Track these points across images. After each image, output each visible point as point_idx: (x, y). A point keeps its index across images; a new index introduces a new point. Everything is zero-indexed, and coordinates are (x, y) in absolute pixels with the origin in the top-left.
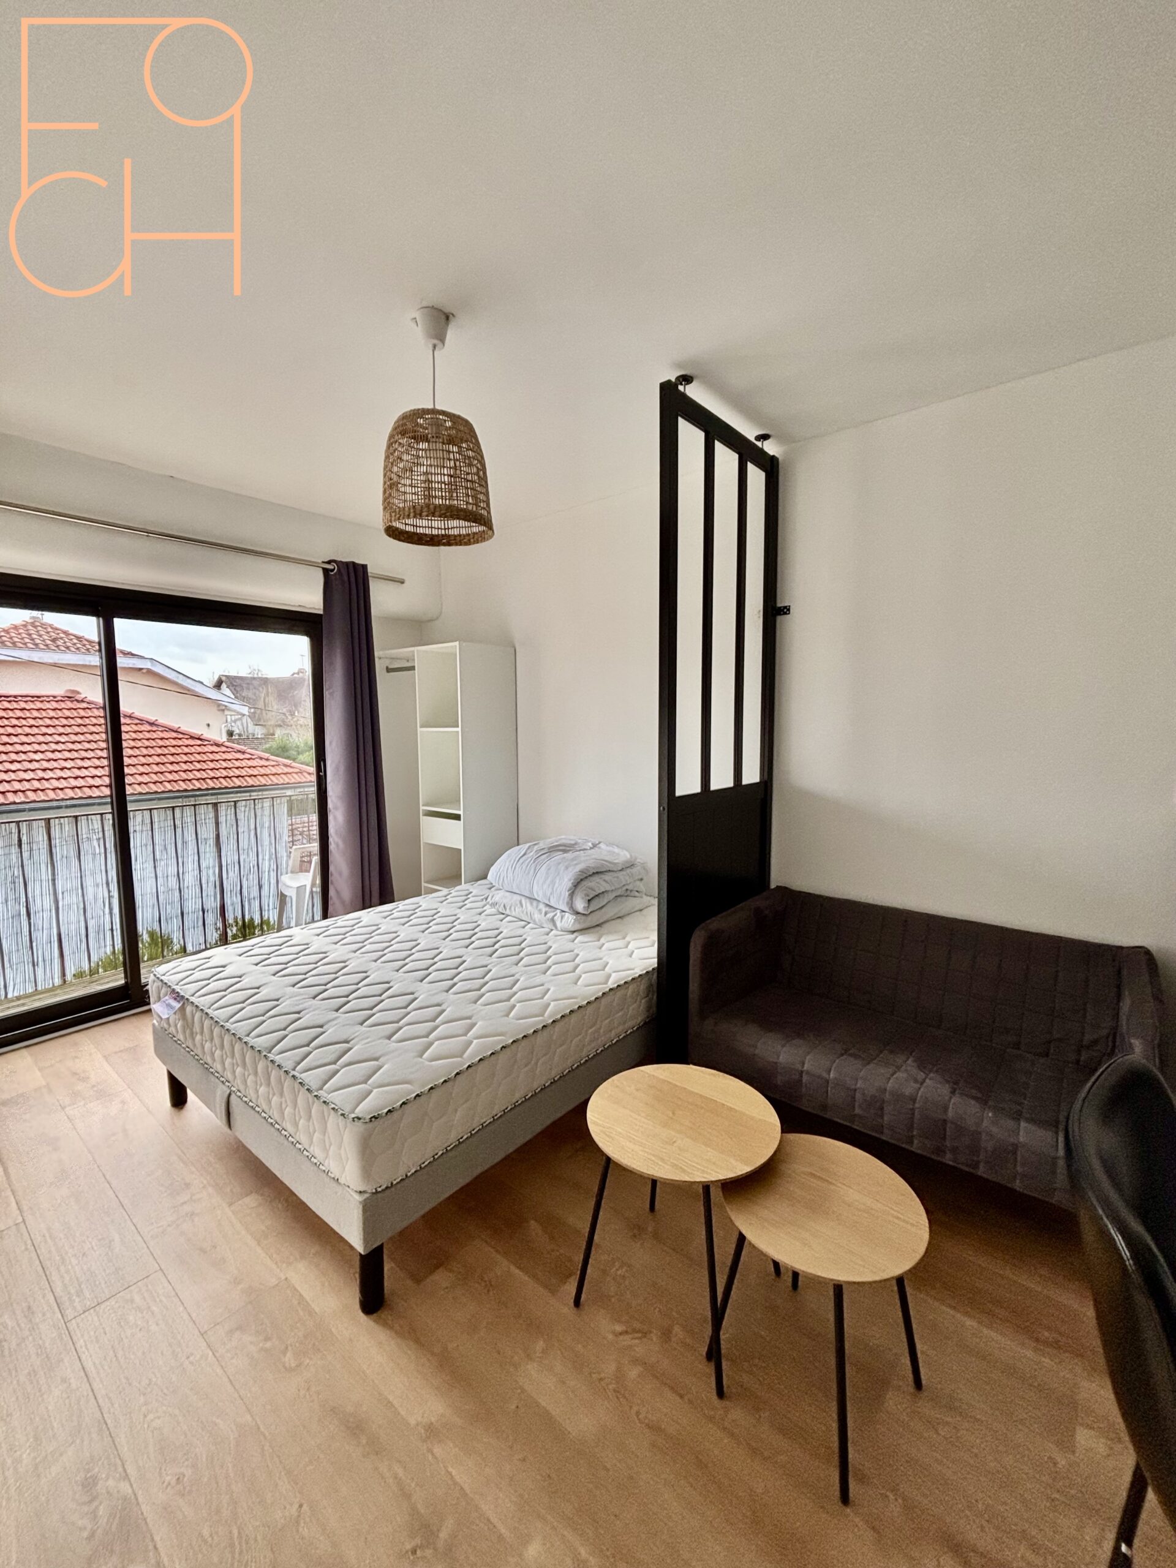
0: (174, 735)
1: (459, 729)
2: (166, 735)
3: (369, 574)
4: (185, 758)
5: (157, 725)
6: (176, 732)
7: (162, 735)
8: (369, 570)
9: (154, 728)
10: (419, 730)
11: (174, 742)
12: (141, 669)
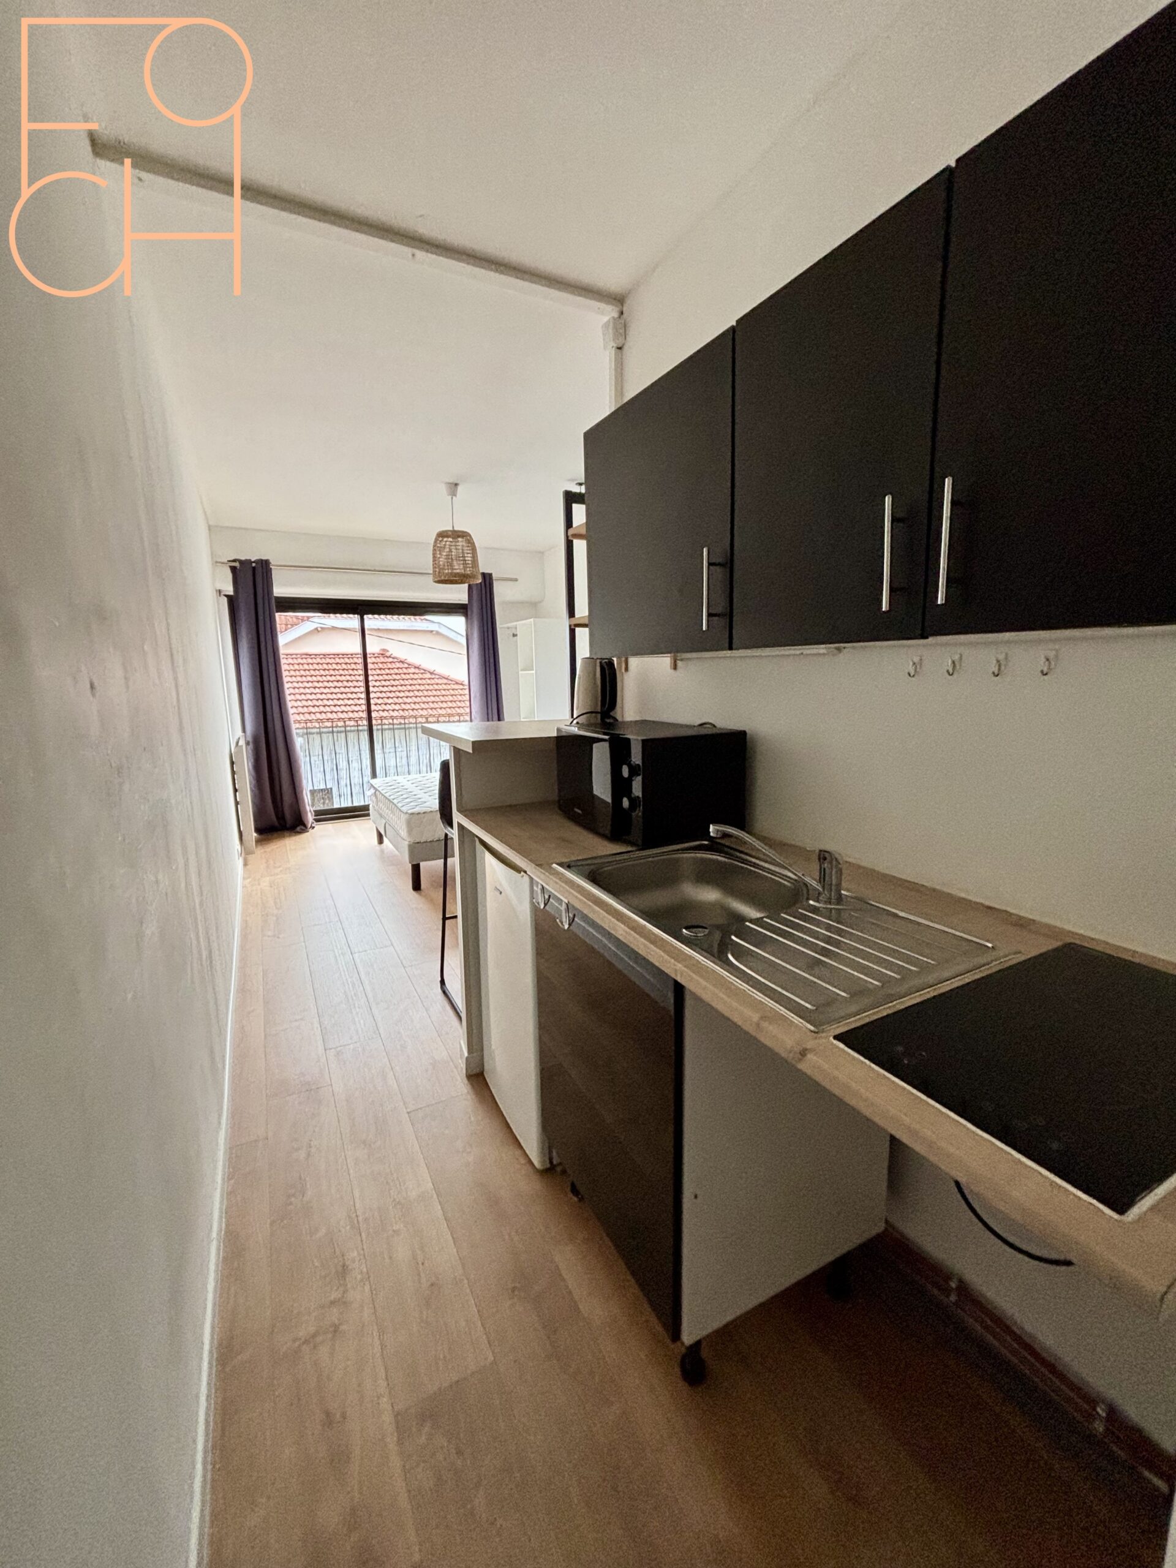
0: (445, 681)
1: (534, 672)
2: (440, 681)
3: (494, 578)
4: (451, 698)
5: (435, 674)
6: (447, 679)
7: (437, 681)
8: (493, 575)
9: (433, 676)
10: (520, 672)
11: (445, 687)
12: (432, 631)
